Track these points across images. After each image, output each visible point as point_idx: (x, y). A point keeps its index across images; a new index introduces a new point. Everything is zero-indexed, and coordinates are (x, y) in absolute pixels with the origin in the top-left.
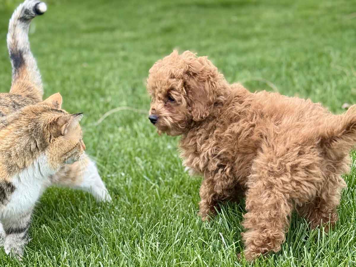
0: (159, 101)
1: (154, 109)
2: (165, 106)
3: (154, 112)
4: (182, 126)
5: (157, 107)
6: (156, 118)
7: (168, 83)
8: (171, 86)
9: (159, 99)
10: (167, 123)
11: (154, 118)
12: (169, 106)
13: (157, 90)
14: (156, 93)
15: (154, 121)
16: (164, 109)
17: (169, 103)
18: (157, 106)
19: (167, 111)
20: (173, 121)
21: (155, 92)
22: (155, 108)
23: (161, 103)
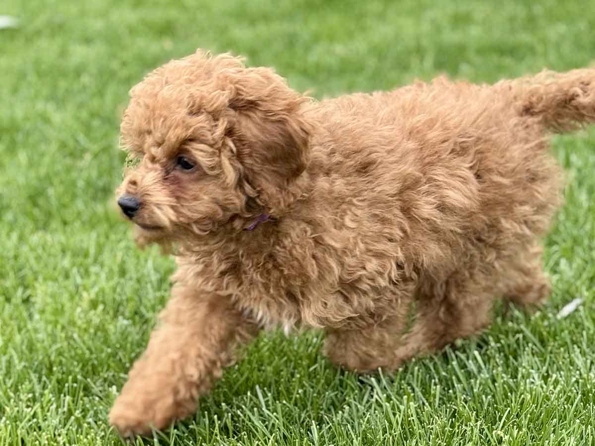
0: (150, 165)
1: (134, 183)
2: (165, 179)
3: (132, 189)
4: (200, 230)
5: (142, 179)
6: (134, 206)
7: (185, 124)
8: (193, 132)
9: (153, 159)
10: (159, 218)
11: (131, 204)
12: (176, 181)
13: (149, 140)
14: (146, 146)
15: (129, 212)
16: (158, 187)
17: (178, 173)
18: (144, 177)
19: (166, 191)
20: (178, 217)
21: (143, 143)
22: (138, 179)
23: (156, 170)
